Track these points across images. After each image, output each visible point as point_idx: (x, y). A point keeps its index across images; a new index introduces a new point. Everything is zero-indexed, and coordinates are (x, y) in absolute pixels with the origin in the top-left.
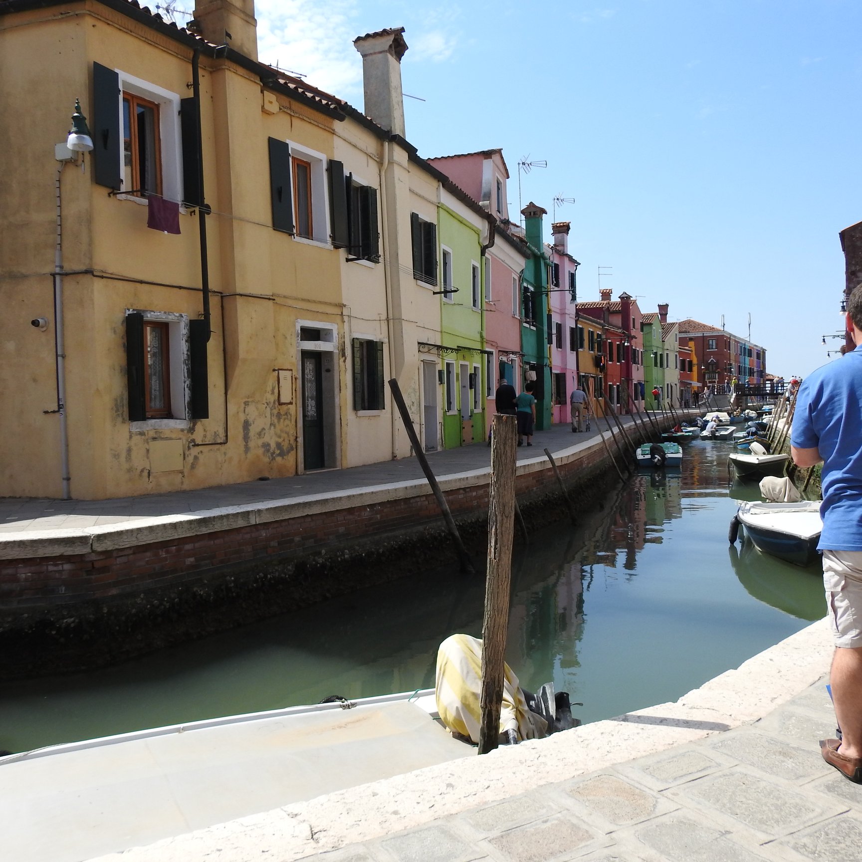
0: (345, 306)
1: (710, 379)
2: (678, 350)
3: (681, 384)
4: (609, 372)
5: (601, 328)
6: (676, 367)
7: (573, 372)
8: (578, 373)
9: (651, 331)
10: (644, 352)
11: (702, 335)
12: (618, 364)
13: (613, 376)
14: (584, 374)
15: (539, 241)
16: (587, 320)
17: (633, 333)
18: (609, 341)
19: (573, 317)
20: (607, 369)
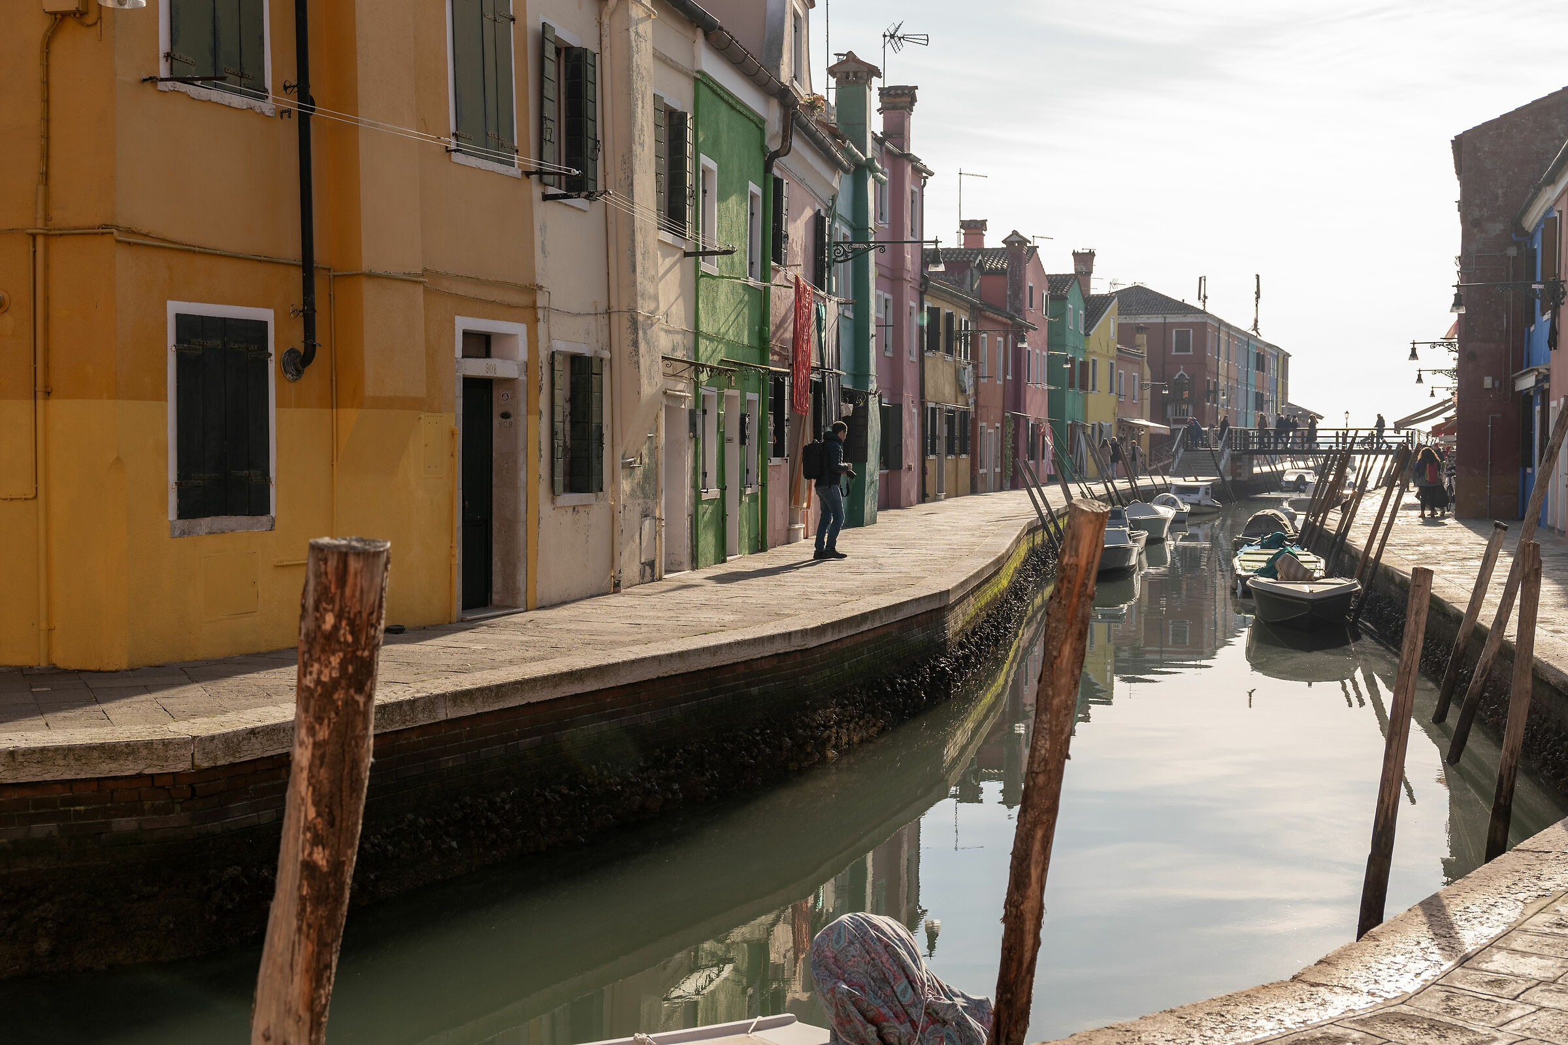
0: (541, 288)
1: (1176, 415)
2: (1115, 353)
3: (1121, 425)
4: (980, 399)
5: (968, 308)
6: (1111, 390)
7: (913, 402)
8: (922, 404)
9: (1064, 314)
10: (1048, 357)
11: (1163, 320)
12: (998, 382)
13: (989, 409)
14: (934, 405)
15: (865, 132)
16: (944, 291)
17: (1027, 316)
18: (983, 335)
19: (916, 285)
20: (977, 394)
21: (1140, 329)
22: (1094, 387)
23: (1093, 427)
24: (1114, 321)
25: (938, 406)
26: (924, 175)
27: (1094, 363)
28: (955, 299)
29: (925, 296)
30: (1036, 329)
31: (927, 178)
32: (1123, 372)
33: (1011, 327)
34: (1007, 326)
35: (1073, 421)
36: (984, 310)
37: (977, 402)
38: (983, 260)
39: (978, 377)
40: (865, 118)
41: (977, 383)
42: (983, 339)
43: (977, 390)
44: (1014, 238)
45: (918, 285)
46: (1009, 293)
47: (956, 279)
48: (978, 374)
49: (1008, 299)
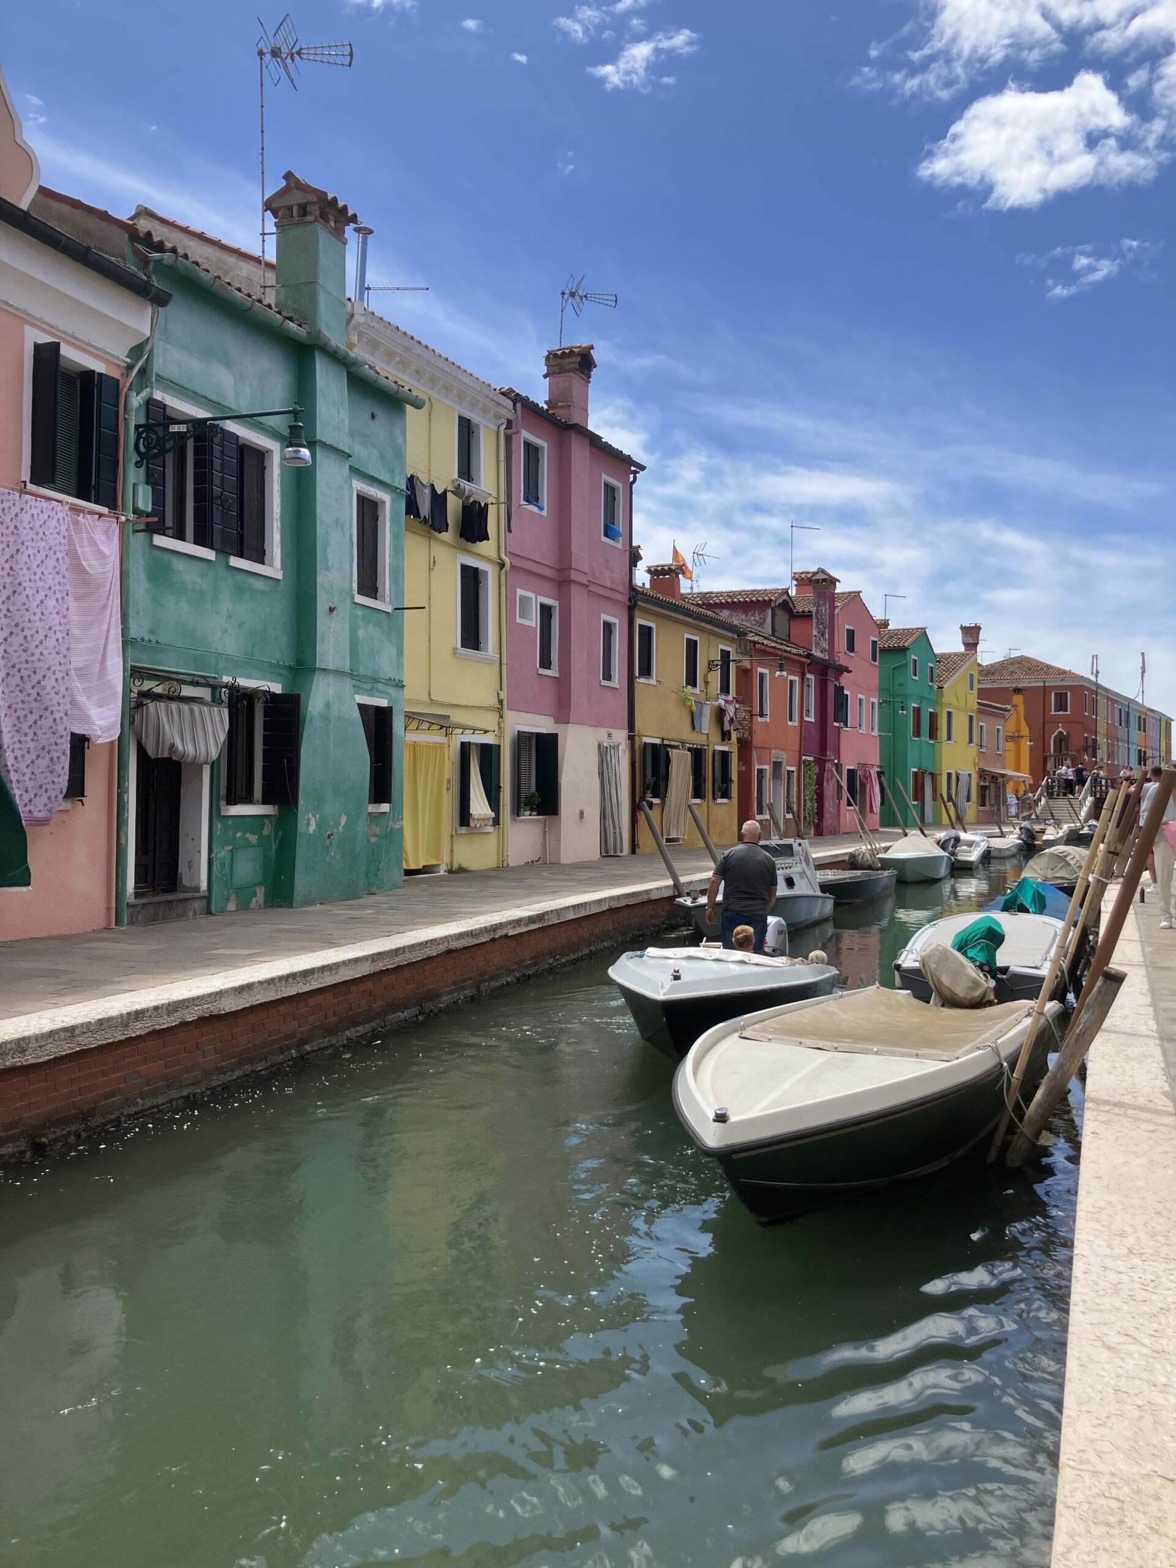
2: (976, 706)
3: (982, 774)
4: (757, 740)
5: (733, 639)
6: (971, 741)
7: (610, 735)
8: (631, 738)
9: (906, 664)
10: (880, 704)
11: (1042, 684)
12: (790, 723)
13: (773, 751)
14: (658, 741)
15: (314, 296)
16: (675, 611)
17: (842, 660)
18: (760, 670)
19: (618, 597)
20: (751, 734)
21: (1017, 691)
22: (949, 738)
23: (949, 775)
24: (972, 676)
25: (666, 742)
26: (633, 468)
27: (949, 714)
28: (703, 624)
29: (637, 613)
30: (851, 672)
31: (638, 473)
32: (984, 724)
33: (808, 665)
34: (802, 664)
35: (919, 769)
36: (759, 643)
37: (751, 742)
38: (788, 600)
39: (752, 715)
40: (315, 273)
41: (751, 722)
42: (762, 675)
43: (751, 728)
44: (820, 576)
45: (624, 599)
46: (815, 632)
47: (757, 618)
48: (751, 712)
49: (814, 639)
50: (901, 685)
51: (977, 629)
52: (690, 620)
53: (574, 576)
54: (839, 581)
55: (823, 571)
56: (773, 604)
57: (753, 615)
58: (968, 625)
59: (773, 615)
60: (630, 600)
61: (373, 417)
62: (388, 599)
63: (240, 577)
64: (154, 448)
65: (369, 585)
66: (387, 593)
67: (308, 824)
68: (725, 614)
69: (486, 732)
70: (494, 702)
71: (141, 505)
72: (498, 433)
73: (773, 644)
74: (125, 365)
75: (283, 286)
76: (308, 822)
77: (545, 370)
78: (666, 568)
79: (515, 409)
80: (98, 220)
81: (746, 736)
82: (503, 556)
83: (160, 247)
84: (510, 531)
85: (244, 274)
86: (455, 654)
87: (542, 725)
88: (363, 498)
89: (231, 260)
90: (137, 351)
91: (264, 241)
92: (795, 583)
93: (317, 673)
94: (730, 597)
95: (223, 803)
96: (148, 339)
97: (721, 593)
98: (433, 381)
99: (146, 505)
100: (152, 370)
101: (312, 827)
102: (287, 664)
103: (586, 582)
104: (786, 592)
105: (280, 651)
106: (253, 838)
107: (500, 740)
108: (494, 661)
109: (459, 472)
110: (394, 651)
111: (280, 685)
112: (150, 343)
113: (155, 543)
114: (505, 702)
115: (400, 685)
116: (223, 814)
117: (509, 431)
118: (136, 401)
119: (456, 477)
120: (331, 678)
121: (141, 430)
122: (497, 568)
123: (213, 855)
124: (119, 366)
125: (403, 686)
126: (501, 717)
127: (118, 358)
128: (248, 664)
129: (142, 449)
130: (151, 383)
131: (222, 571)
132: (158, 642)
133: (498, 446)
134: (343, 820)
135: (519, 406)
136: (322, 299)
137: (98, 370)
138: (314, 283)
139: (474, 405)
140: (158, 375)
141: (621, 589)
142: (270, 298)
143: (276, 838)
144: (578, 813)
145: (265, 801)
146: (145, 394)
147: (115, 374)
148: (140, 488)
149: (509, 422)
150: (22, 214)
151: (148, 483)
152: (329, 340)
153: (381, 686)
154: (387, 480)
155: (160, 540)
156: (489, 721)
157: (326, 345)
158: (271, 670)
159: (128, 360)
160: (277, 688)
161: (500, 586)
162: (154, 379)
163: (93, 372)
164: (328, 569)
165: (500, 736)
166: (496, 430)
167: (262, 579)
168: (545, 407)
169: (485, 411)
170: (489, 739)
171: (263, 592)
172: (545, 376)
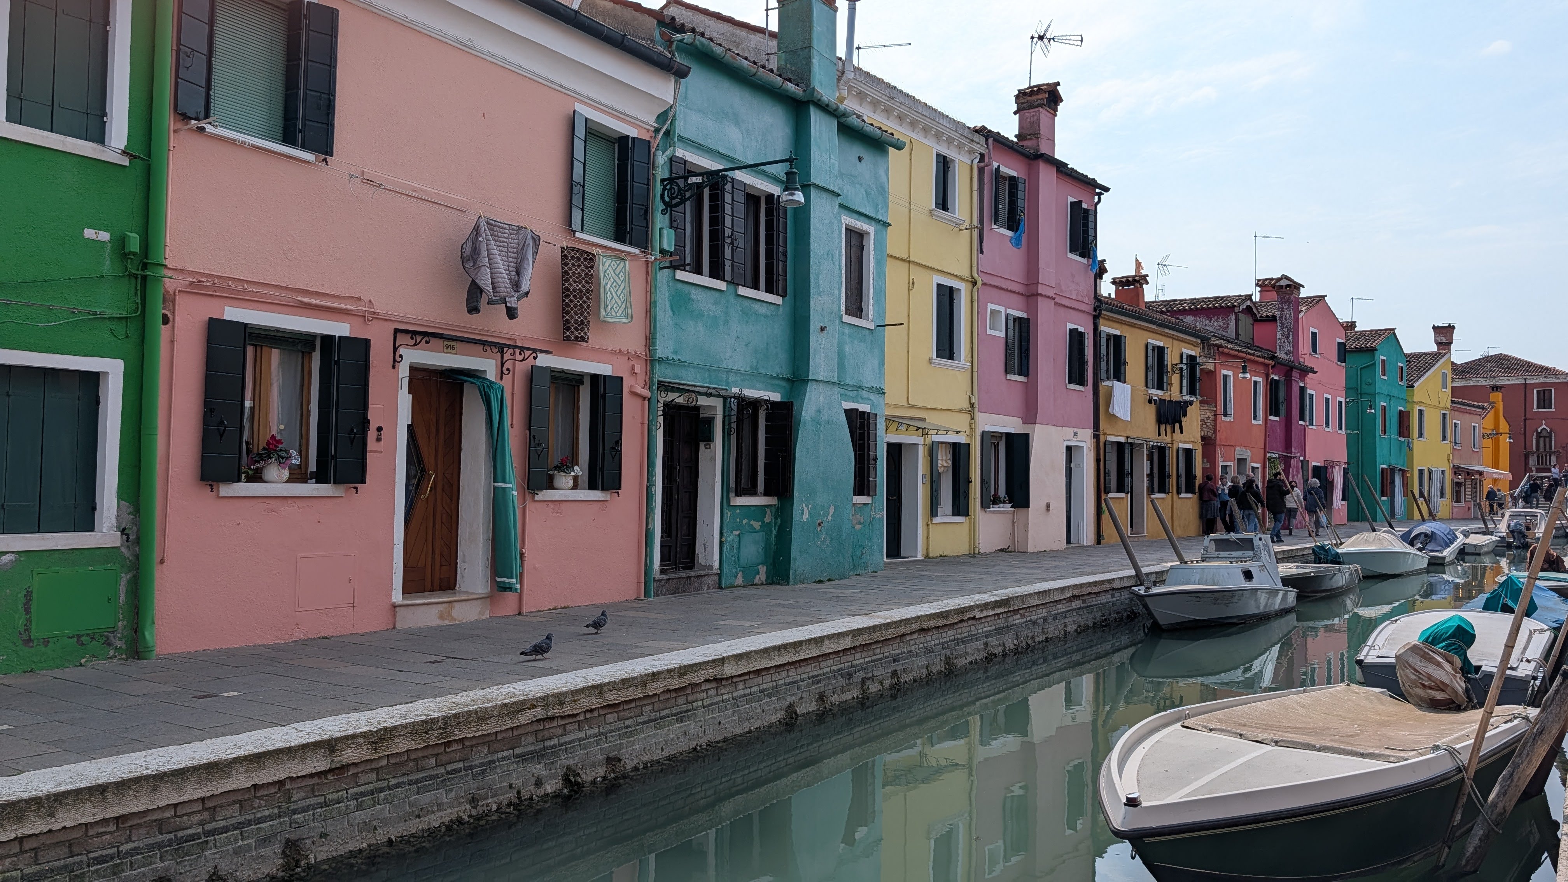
1: (1538, 464)
2: (1449, 404)
3: (1457, 470)
4: (1220, 437)
5: (1197, 343)
6: (1444, 438)
7: (1075, 434)
8: (1096, 437)
9: (1374, 364)
10: (1347, 402)
11: (1523, 382)
12: (1254, 422)
13: (1237, 448)
14: (1122, 440)
15: (809, 58)
16: (1139, 319)
17: (1307, 360)
18: (1224, 372)
19: (1083, 307)
20: (1215, 433)
21: (1495, 388)
22: (1421, 435)
23: (1421, 472)
24: (1444, 375)
25: (1130, 441)
26: (1097, 190)
27: (1421, 412)
28: (1167, 330)
29: (1101, 321)
30: (1316, 372)
31: (1103, 194)
32: (1459, 422)
33: (1273, 367)
34: (1266, 366)
35: (1389, 466)
36: (1223, 347)
37: (1215, 440)
38: (1252, 305)
39: (1216, 415)
40: (810, 39)
41: (1215, 420)
42: (1225, 377)
43: (1215, 428)
44: (1284, 282)
45: (1089, 308)
46: (1279, 335)
47: (1221, 324)
48: (1215, 411)
49: (1278, 342)
50: (1370, 384)
51: (1451, 328)
52: (1154, 327)
53: (1041, 290)
54: (1303, 287)
55: (1287, 278)
56: (1236, 310)
57: (1216, 320)
58: (1440, 325)
59: (1237, 320)
60: (1095, 310)
61: (860, 159)
62: (871, 317)
63: (747, 303)
64: (676, 197)
65: (856, 307)
66: (871, 312)
67: (802, 514)
68: (1189, 319)
69: (958, 432)
70: (966, 406)
71: (666, 246)
72: (971, 166)
73: (1237, 348)
74: (653, 129)
75: (784, 52)
76: (802, 511)
77: (1015, 107)
78: (1130, 279)
79: (987, 144)
80: (634, 12)
81: (1209, 434)
82: (975, 275)
83: (682, 29)
84: (982, 252)
85: (753, 44)
86: (931, 363)
87: (1012, 425)
88: (851, 230)
89: (742, 33)
90: (662, 117)
91: (767, 15)
92: (1259, 289)
93: (810, 383)
94: (1193, 304)
95: (732, 495)
96: (671, 107)
97: (1185, 301)
98: (913, 124)
99: (669, 244)
100: (674, 132)
101: (806, 516)
102: (785, 376)
103: (1051, 295)
104: (1249, 297)
105: (779, 365)
106: (757, 525)
107: (971, 440)
108: (966, 369)
109: (936, 203)
110: (876, 362)
111: (779, 395)
112: (673, 110)
113: (677, 278)
114: (976, 406)
115: (881, 392)
116: (732, 504)
117: (982, 164)
118: (661, 159)
119: (934, 207)
120: (821, 387)
121: (666, 183)
122: (970, 285)
123: (724, 539)
124: (648, 130)
125: (884, 393)
126: (972, 418)
127: (647, 124)
128: (754, 376)
129: (667, 199)
130: (674, 143)
131: (732, 299)
132: (679, 360)
133: (971, 178)
134: (832, 510)
135: (991, 140)
136: (816, 61)
137: (631, 135)
138: (810, 47)
139: (950, 141)
140: (679, 136)
141: (1086, 300)
142: (774, 65)
143: (775, 524)
144: (1045, 506)
145: (766, 494)
146: (668, 153)
147: (646, 136)
148: (665, 232)
149: (982, 156)
150: (573, 13)
151: (671, 227)
152: (822, 96)
153: (864, 394)
154: (873, 215)
155: (681, 275)
156: (961, 422)
157: (819, 100)
158: (771, 381)
159: (656, 125)
160: (776, 397)
161: (972, 302)
162: (676, 139)
163: (628, 136)
164: (819, 294)
165: (971, 436)
166: (970, 163)
167: (765, 305)
168: (1015, 140)
169: (960, 147)
170: (961, 439)
171: (766, 316)
172: (1015, 113)
